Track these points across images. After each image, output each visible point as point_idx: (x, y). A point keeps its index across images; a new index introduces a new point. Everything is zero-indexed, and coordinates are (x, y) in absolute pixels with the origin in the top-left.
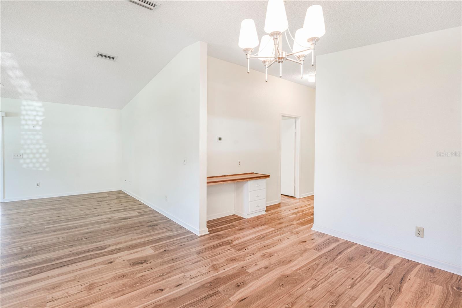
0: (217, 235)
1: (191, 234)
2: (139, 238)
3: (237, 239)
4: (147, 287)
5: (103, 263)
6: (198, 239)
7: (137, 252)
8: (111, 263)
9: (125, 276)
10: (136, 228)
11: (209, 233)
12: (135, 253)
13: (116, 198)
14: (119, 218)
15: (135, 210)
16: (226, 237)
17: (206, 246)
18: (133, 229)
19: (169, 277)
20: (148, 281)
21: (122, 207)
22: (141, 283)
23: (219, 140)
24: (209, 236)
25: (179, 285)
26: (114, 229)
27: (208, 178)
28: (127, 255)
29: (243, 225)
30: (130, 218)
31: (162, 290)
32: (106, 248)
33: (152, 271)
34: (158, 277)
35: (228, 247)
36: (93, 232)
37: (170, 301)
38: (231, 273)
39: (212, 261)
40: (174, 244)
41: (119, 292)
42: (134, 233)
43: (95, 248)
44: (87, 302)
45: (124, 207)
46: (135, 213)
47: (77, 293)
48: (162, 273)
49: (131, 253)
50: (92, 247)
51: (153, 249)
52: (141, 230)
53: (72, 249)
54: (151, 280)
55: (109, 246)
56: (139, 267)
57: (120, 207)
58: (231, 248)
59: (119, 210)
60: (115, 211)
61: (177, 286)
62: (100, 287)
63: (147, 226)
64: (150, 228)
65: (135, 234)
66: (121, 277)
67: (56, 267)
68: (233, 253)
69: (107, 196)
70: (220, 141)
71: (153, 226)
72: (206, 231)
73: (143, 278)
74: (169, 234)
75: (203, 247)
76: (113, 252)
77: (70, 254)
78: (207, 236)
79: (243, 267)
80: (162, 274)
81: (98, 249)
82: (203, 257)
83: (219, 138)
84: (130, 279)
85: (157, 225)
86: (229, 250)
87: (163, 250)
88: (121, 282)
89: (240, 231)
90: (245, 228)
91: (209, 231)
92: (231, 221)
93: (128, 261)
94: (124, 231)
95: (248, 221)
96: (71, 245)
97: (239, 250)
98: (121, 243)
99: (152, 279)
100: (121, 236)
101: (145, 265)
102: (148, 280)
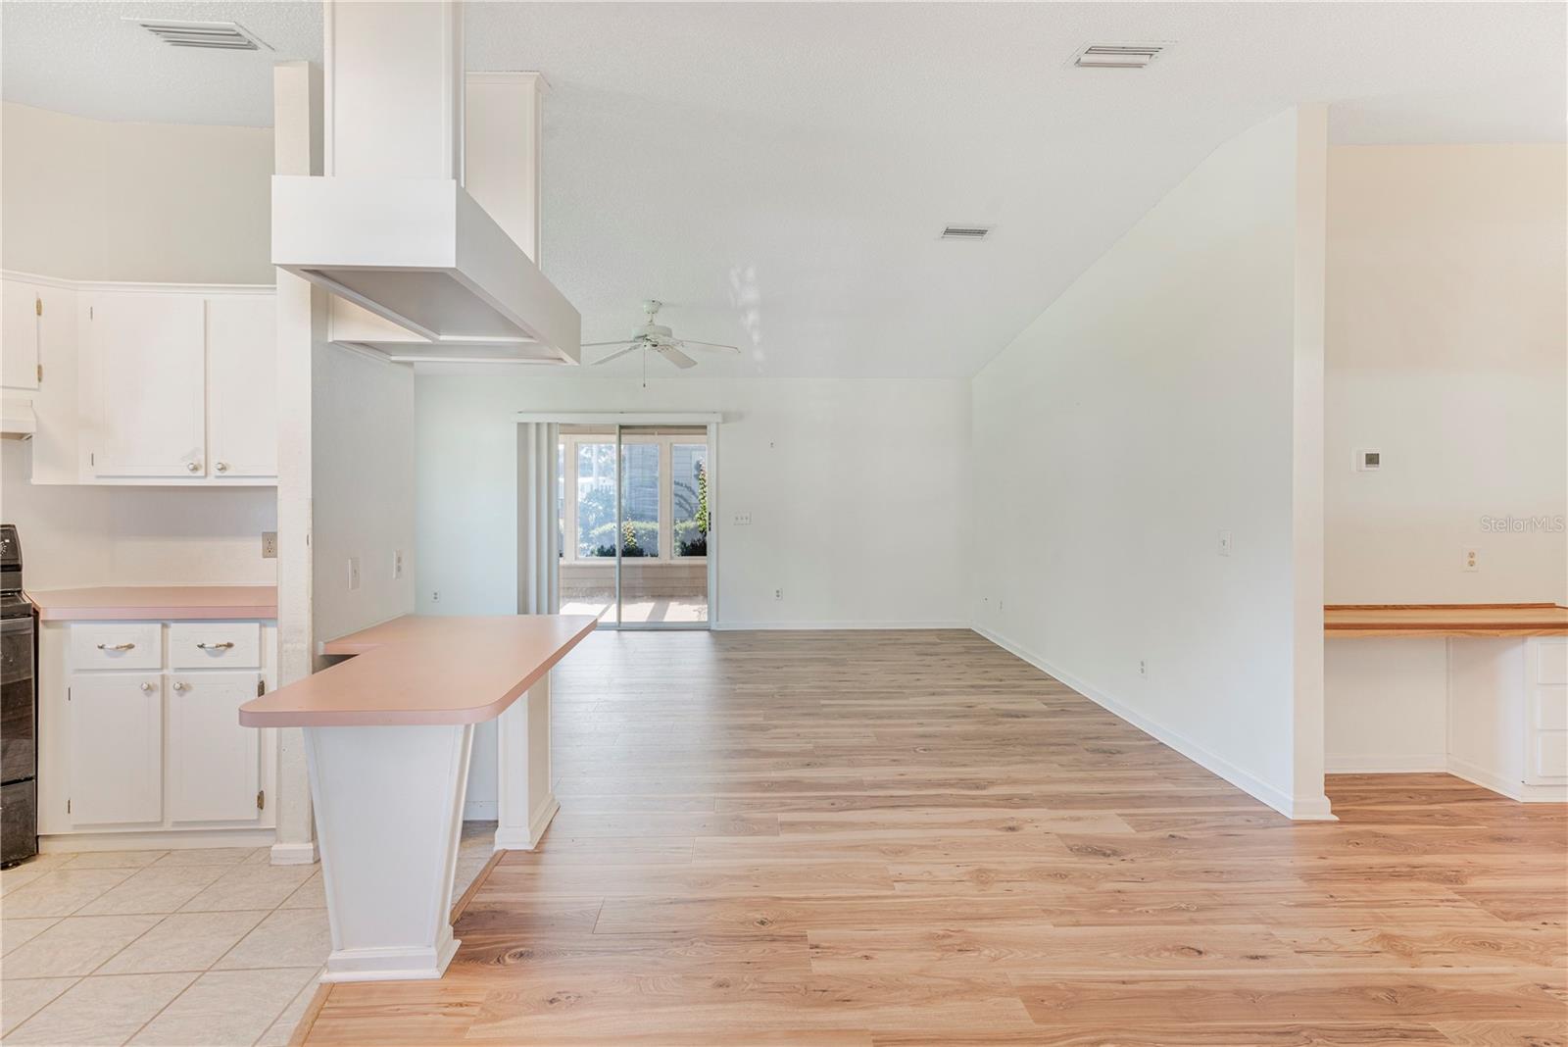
0: (1376, 835)
1: (1257, 805)
2: (1071, 781)
3: (1485, 871)
4: (1148, 928)
5: (990, 824)
6: (1292, 831)
7: (1079, 819)
8: (1012, 829)
9: (1066, 876)
10: (1052, 748)
11: (1337, 819)
12: (1075, 821)
13: (963, 650)
14: (992, 709)
15: (1031, 693)
16: (1426, 852)
17: (1330, 861)
18: (1044, 749)
19: (1213, 921)
20: (1141, 911)
21: (990, 679)
22: (1121, 910)
23: (1367, 463)
24: (1340, 831)
25: (1257, 958)
26: (990, 738)
27: (1327, 608)
28: (1052, 819)
29: (1510, 823)
30: (1024, 716)
31: (1200, 952)
32: (984, 788)
33: (1147, 886)
34: (1171, 910)
35: (1444, 891)
36: (936, 736)
37: (1238, 993)
38: (1484, 989)
39: (1379, 920)
40: (1199, 826)
41: (1062, 913)
42: (1051, 762)
43: (956, 779)
44: (986, 910)
45: (996, 680)
46: (1035, 704)
47: (954, 881)
48: (1182, 902)
49: (1064, 819)
50: (950, 776)
51: (1128, 824)
52: (1071, 757)
53: (902, 769)
54: (1150, 912)
55: (991, 783)
56: (1101, 864)
57: (985, 679)
58: (1457, 897)
59: (984, 687)
60: (972, 687)
61: (1252, 958)
62: (1008, 886)
63: (1087, 750)
64: (1098, 757)
65: (1056, 765)
66: (1056, 875)
67: (878, 804)
68: (1477, 921)
69: (939, 641)
70: (1372, 468)
71: (1105, 752)
72: (1322, 809)
73: (1122, 897)
74: (1168, 787)
75: (1322, 862)
76: (1008, 801)
77: (902, 782)
78: (1330, 829)
79: (1548, 988)
80: (1183, 906)
81: (963, 783)
82: (1331, 896)
83: (1367, 455)
84: (1084, 890)
85: (1119, 752)
86: (1448, 900)
87: (1164, 833)
88: (1061, 888)
89: (1497, 846)
90: (1520, 840)
91: (1333, 812)
92: (1431, 796)
93: (1059, 836)
94: (1019, 749)
95: (1536, 813)
96: (895, 758)
97: (1506, 916)
98: (1025, 782)
99: (1155, 910)
100: (1017, 763)
101: (1116, 864)
102: (1144, 909)
